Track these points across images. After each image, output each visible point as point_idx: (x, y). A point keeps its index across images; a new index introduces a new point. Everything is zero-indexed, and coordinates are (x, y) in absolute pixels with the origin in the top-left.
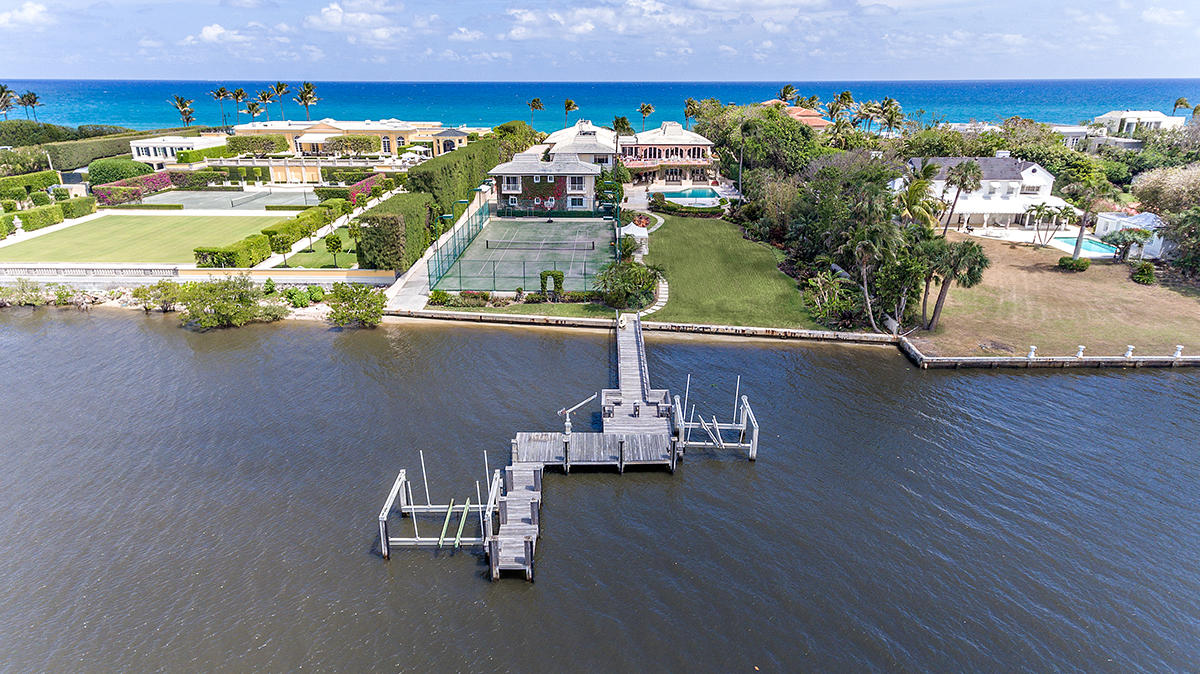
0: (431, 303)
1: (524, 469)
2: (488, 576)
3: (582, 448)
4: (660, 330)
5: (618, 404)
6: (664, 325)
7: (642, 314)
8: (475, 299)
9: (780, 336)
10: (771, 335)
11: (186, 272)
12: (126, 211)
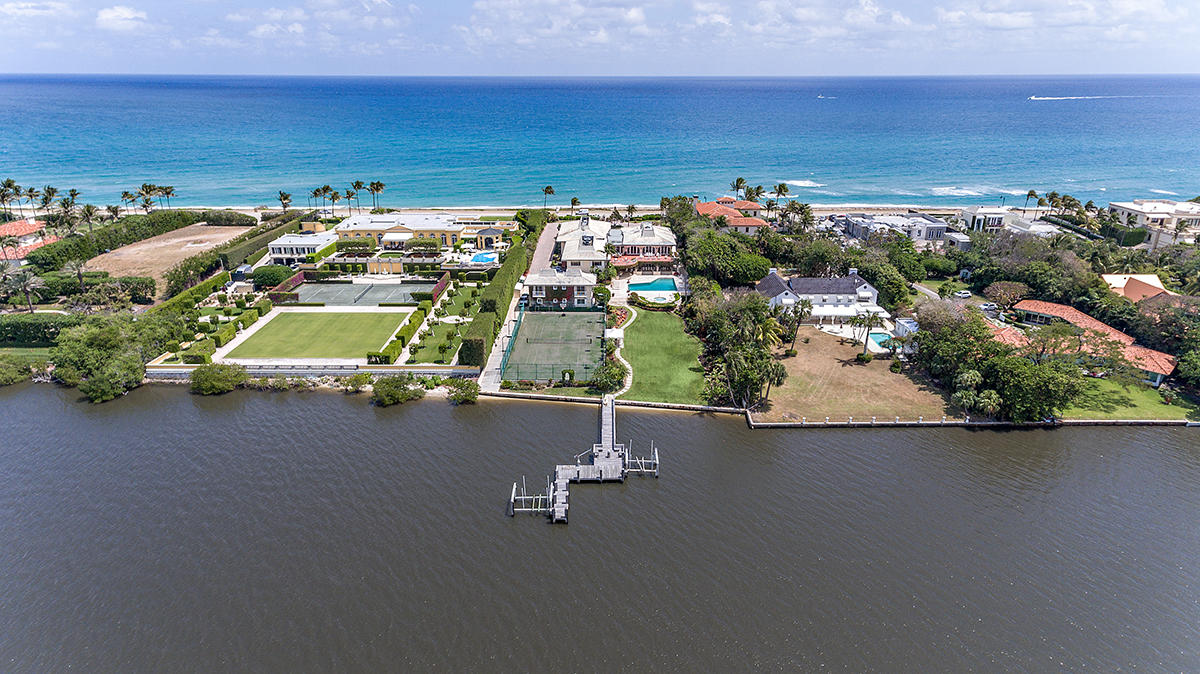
0: (502, 387)
1: (562, 482)
2: (552, 522)
3: (586, 472)
4: (626, 404)
5: (600, 451)
6: (627, 402)
7: (617, 395)
8: (528, 385)
9: (686, 409)
10: (683, 408)
11: (363, 367)
12: (290, 308)
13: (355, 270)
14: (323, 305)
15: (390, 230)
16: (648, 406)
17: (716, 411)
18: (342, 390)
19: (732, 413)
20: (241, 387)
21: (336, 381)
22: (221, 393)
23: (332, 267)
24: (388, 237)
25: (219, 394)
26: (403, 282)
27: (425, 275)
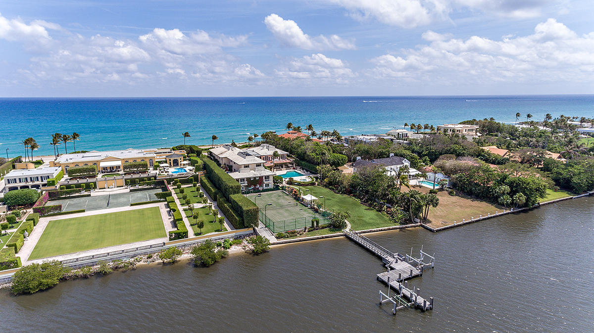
0: (277, 238)
6: (358, 231)
7: (348, 229)
8: (293, 234)
9: (391, 229)
10: (389, 229)
11: (168, 244)
12: (55, 217)
13: (88, 187)
14: (84, 211)
15: (103, 160)
16: (370, 232)
17: (407, 227)
18: (159, 264)
19: (415, 227)
20: (63, 280)
21: (148, 258)
22: (49, 288)
23: (68, 187)
24: (103, 164)
25: (47, 289)
26: (131, 191)
27: (148, 184)
